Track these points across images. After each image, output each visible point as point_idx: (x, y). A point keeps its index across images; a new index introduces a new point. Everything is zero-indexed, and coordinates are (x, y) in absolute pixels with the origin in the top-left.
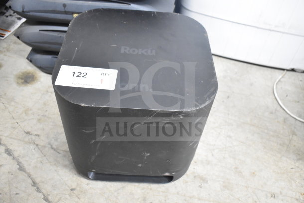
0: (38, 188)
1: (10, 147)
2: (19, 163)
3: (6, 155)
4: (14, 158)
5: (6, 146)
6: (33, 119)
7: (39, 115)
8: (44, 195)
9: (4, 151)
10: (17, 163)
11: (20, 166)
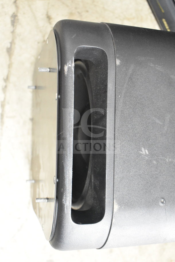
0: (6, 87)
1: (20, 16)
2: (12, 43)
3: (8, 20)
4: (13, 32)
5: (17, 11)
6: (67, 6)
7: (76, 8)
8: (5, 99)
9: (11, 13)
10: (10, 40)
11: (11, 46)
